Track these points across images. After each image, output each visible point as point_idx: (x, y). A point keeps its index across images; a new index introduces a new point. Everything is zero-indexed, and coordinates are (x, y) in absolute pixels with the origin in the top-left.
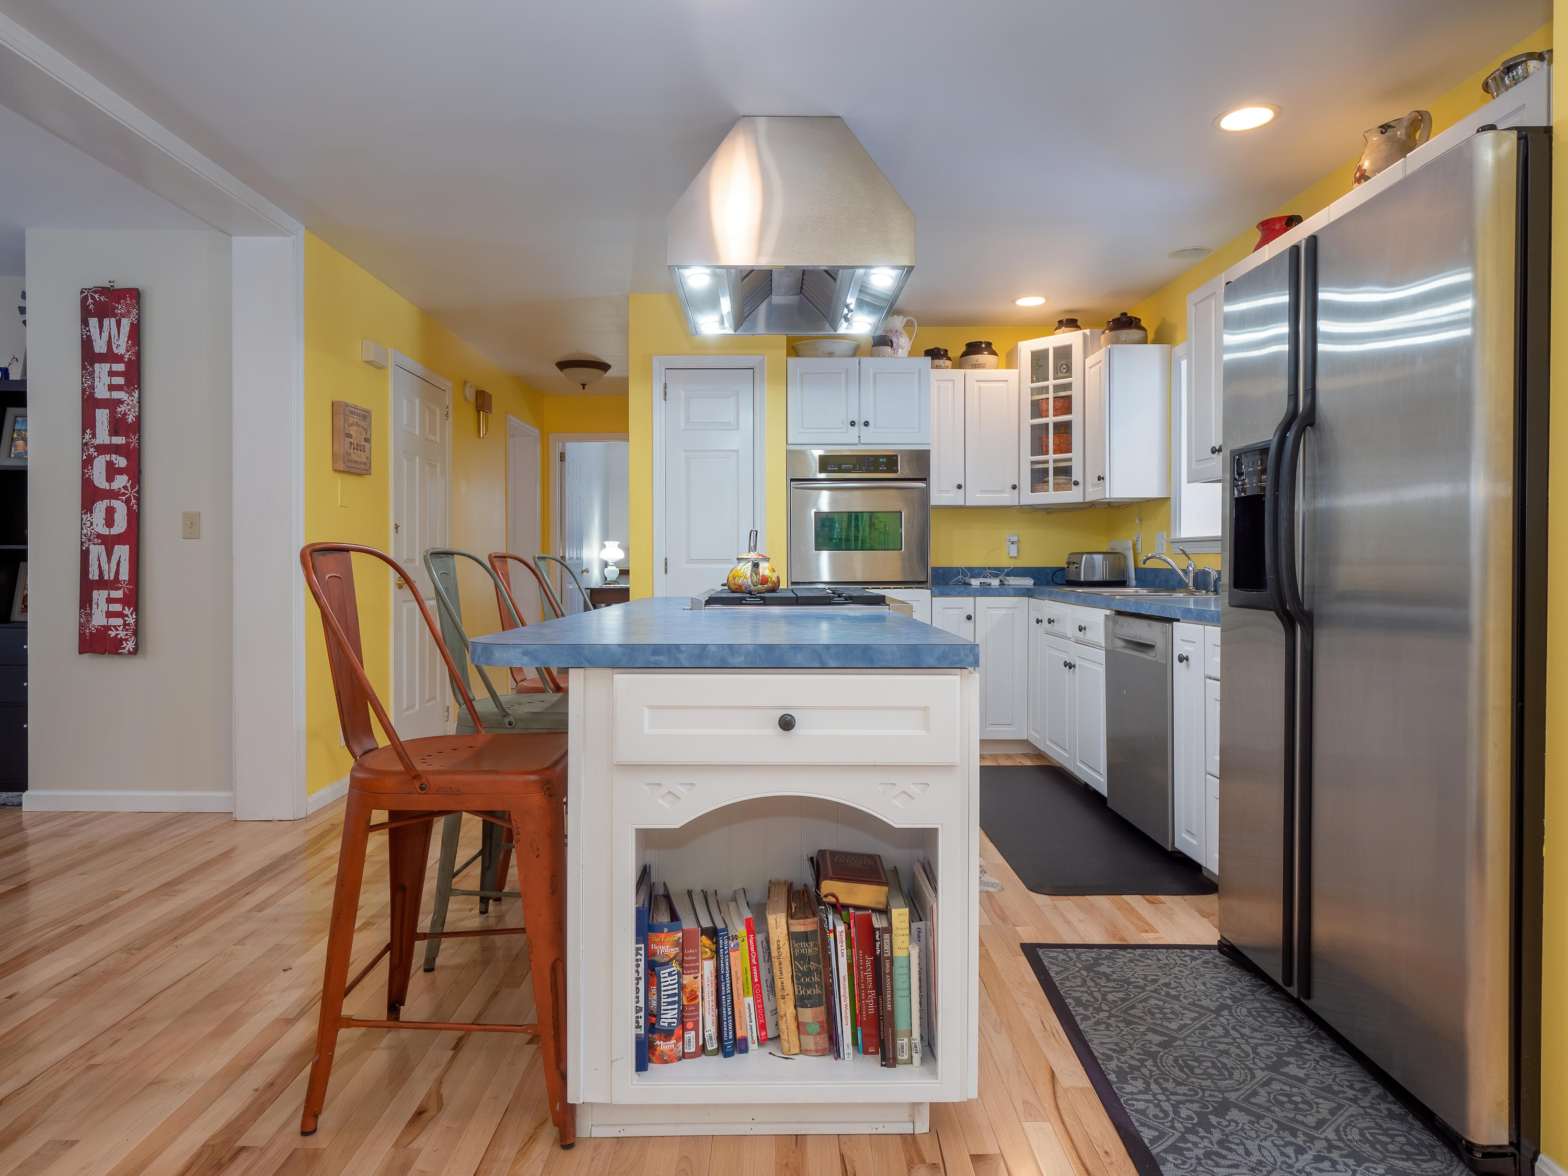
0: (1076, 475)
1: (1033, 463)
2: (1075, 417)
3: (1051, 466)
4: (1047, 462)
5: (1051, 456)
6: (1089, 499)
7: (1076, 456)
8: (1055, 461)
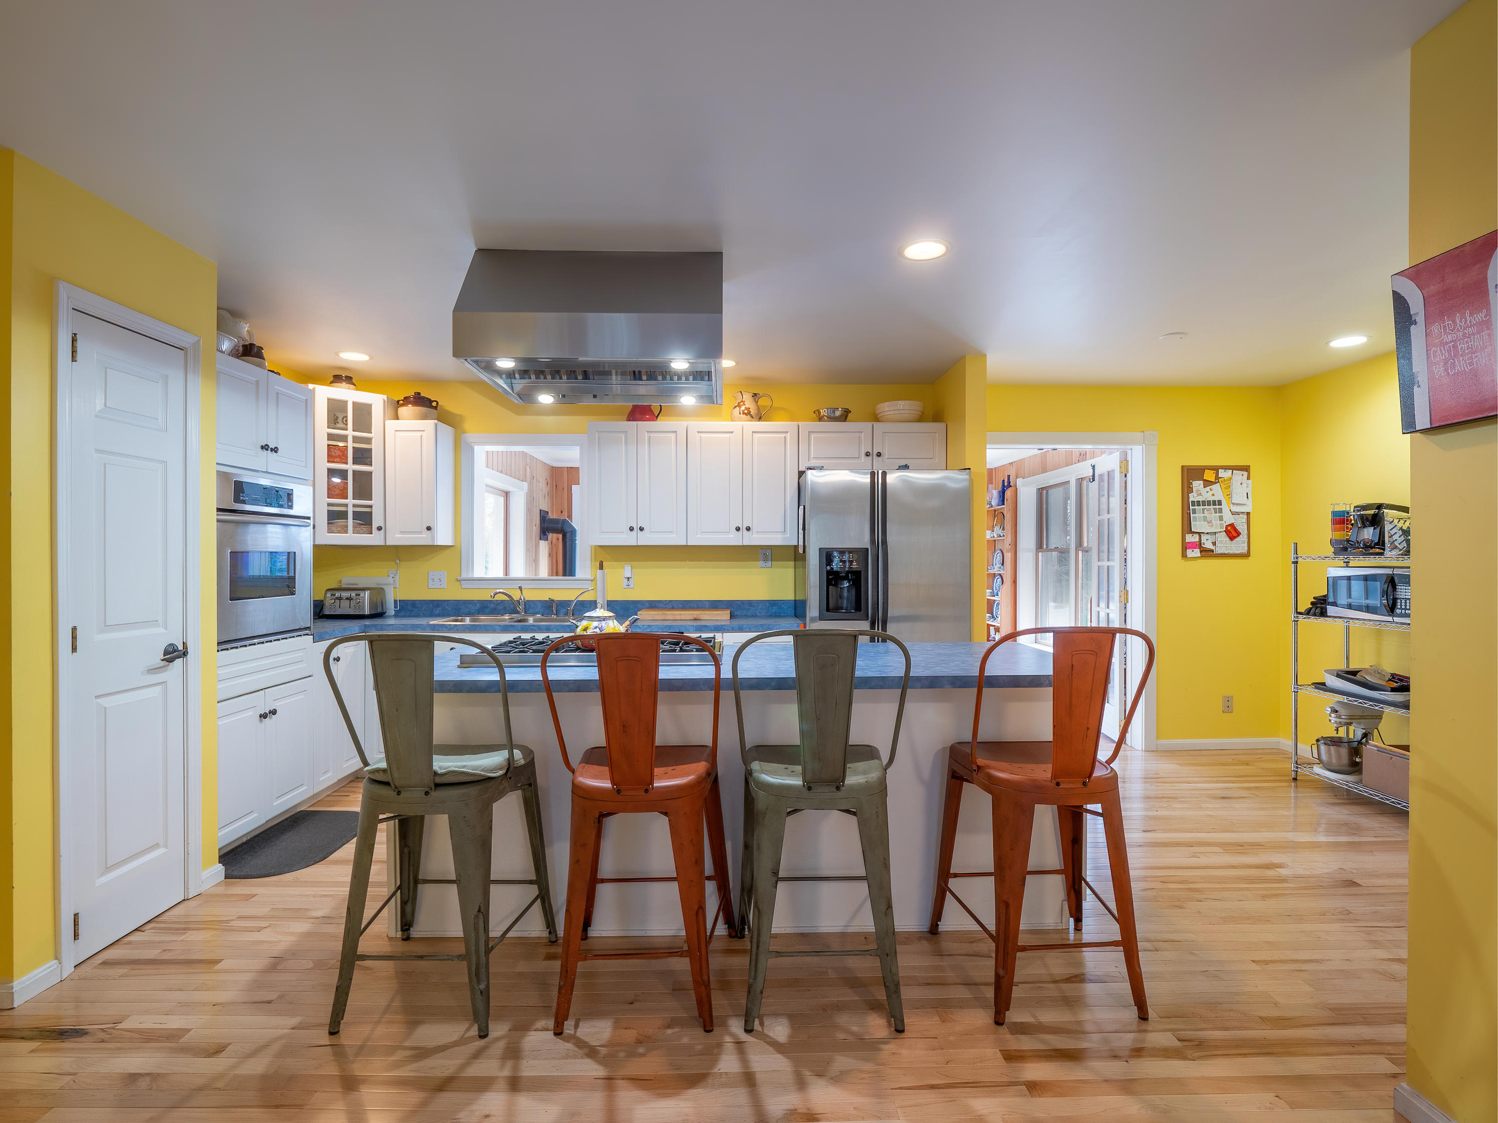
0: (377, 521)
1: (329, 505)
2: (375, 469)
3: (350, 510)
4: (346, 505)
5: (350, 501)
6: (390, 542)
7: (376, 502)
8: (354, 506)
